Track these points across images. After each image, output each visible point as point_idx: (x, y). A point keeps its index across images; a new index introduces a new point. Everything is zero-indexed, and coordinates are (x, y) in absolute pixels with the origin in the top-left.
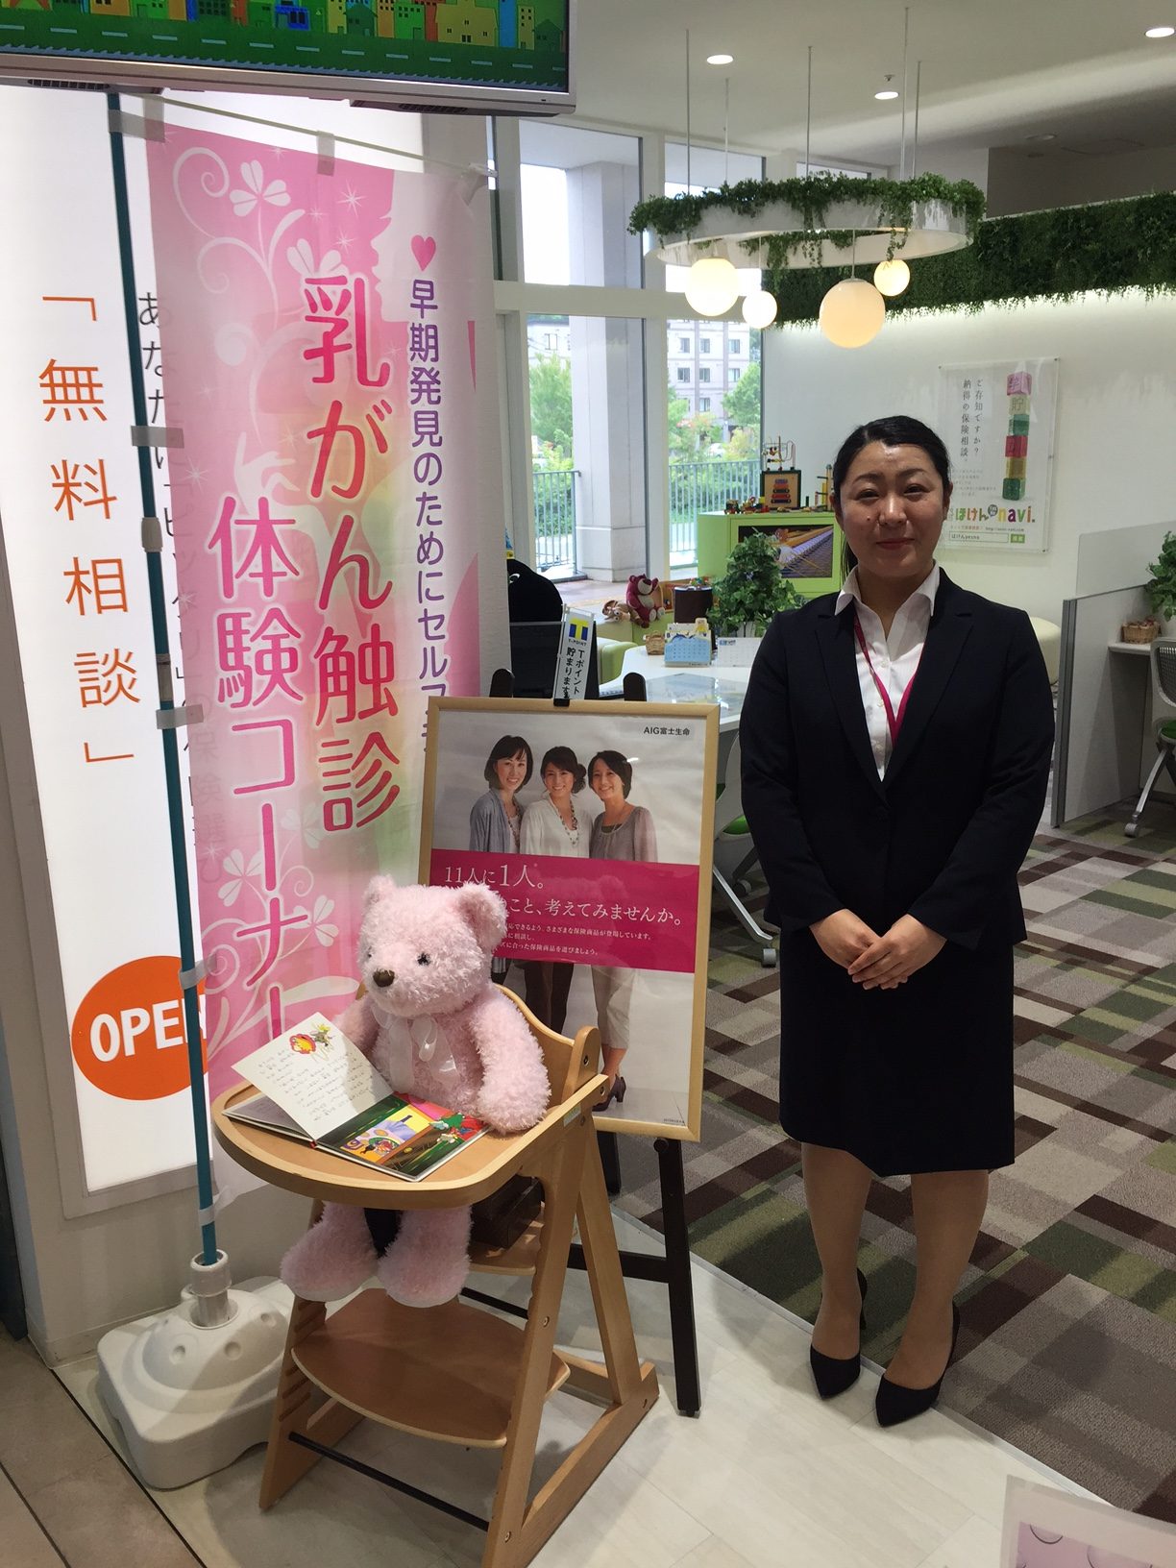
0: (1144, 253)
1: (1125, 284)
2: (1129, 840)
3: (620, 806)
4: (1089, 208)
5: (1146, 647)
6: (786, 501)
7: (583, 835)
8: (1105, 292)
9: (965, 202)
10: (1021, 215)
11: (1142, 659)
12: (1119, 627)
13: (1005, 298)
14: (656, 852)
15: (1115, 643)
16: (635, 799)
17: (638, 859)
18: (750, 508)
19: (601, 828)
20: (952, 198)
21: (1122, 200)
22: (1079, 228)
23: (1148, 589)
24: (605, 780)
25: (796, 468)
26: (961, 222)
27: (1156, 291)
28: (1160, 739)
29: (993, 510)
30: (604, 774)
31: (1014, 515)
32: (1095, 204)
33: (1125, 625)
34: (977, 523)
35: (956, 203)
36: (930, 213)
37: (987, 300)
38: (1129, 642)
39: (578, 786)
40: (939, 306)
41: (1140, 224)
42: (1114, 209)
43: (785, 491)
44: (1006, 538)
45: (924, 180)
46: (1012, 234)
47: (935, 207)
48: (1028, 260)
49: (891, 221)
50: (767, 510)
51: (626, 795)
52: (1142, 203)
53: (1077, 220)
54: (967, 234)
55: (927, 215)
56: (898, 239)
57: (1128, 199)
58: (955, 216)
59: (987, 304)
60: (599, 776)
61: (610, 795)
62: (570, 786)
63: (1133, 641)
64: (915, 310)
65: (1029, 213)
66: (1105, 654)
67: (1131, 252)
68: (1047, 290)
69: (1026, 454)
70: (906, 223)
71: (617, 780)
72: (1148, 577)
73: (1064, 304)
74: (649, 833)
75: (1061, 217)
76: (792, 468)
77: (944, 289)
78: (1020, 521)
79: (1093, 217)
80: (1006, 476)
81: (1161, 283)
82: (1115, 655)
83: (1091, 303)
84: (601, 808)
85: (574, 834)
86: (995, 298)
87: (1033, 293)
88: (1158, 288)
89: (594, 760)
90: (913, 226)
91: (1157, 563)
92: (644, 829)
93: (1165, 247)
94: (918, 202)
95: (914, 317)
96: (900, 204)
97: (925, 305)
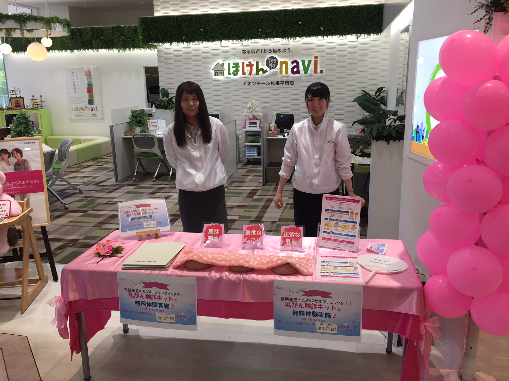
0: (116, 40)
1: (112, 48)
2: (133, 182)
3: (21, 160)
4: (99, 27)
5: (131, 136)
6: (20, 107)
7: (13, 167)
8: (107, 50)
9: (66, 24)
10: (81, 27)
11: (130, 139)
12: (124, 133)
13: (80, 50)
14: (31, 168)
15: (124, 136)
16: (24, 158)
17: (27, 170)
18: (7, 109)
19: (17, 165)
20: (62, 23)
21: (108, 26)
22: (98, 32)
23: (129, 123)
24: (16, 155)
25: (22, 97)
26: (66, 29)
27: (120, 50)
28: (137, 158)
29: (86, 108)
30: (16, 153)
31: (92, 109)
32: (101, 26)
33: (125, 132)
34: (82, 111)
35: (64, 24)
36: (57, 26)
37: (75, 49)
38: (127, 136)
39: (9, 157)
40: (61, 50)
41: (114, 33)
42: (107, 28)
43: (19, 104)
44: (91, 115)
45: (54, 18)
46: (79, 32)
47: (58, 24)
48: (85, 40)
49: (46, 28)
50: (14, 109)
51: (22, 157)
52: (113, 27)
53: (97, 30)
54: (68, 32)
55: (56, 27)
56: (49, 33)
57: (109, 26)
58: (64, 27)
59: (75, 51)
60: (15, 154)
61: (18, 158)
62: (7, 157)
63: (128, 135)
64: (54, 51)
65: (83, 27)
66: (122, 138)
67: (112, 40)
68: (92, 48)
69: (93, 92)
70: (51, 29)
71: (19, 155)
72: (129, 120)
73: (97, 52)
74: (29, 165)
75: (93, 29)
76: (20, 97)
77: (62, 46)
78: (95, 110)
79: (101, 30)
80: (88, 98)
81: (121, 48)
82: (124, 139)
83: (104, 52)
84: (16, 161)
85: (10, 167)
86: (77, 49)
87: (88, 49)
88: (121, 50)
89: (13, 151)
90: (53, 30)
91: (130, 117)
92: (27, 164)
93: (121, 39)
94: (53, 23)
95: (53, 53)
96: (48, 23)
97: (57, 50)
